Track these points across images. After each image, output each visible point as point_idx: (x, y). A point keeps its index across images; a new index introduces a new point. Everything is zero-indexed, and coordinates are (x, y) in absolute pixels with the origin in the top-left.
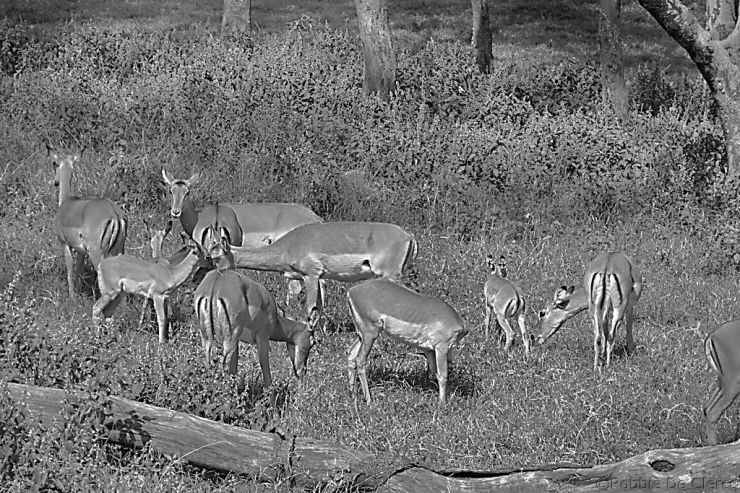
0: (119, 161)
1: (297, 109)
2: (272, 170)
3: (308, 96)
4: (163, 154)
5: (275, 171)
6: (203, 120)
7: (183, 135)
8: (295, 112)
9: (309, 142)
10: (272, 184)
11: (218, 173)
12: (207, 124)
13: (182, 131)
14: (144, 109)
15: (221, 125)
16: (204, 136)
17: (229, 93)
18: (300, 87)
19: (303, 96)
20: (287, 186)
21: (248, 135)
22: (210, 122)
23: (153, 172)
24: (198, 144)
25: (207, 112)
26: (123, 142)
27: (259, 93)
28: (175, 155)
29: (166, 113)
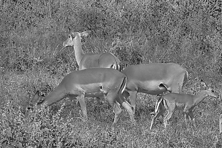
0: (117, 43)
1: (212, 15)
2: (199, 48)
3: (218, 8)
4: (140, 40)
5: (201, 48)
6: (161, 21)
7: (151, 30)
8: (211, 17)
9: (219, 33)
10: (199, 55)
11: (170, 50)
12: (164, 24)
13: (150, 28)
14: (130, 16)
15: (171, 24)
16: (162, 30)
17: (175, 7)
18: (214, 3)
19: (215, 8)
20: (207, 56)
21: (186, 29)
22: (165, 23)
23: (135, 50)
24: (159, 35)
25: (163, 18)
26: (119, 34)
27: (191, 7)
28: (147, 41)
29: (142, 18)
